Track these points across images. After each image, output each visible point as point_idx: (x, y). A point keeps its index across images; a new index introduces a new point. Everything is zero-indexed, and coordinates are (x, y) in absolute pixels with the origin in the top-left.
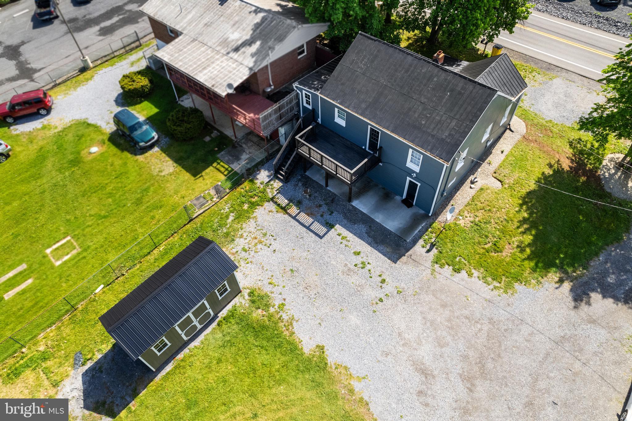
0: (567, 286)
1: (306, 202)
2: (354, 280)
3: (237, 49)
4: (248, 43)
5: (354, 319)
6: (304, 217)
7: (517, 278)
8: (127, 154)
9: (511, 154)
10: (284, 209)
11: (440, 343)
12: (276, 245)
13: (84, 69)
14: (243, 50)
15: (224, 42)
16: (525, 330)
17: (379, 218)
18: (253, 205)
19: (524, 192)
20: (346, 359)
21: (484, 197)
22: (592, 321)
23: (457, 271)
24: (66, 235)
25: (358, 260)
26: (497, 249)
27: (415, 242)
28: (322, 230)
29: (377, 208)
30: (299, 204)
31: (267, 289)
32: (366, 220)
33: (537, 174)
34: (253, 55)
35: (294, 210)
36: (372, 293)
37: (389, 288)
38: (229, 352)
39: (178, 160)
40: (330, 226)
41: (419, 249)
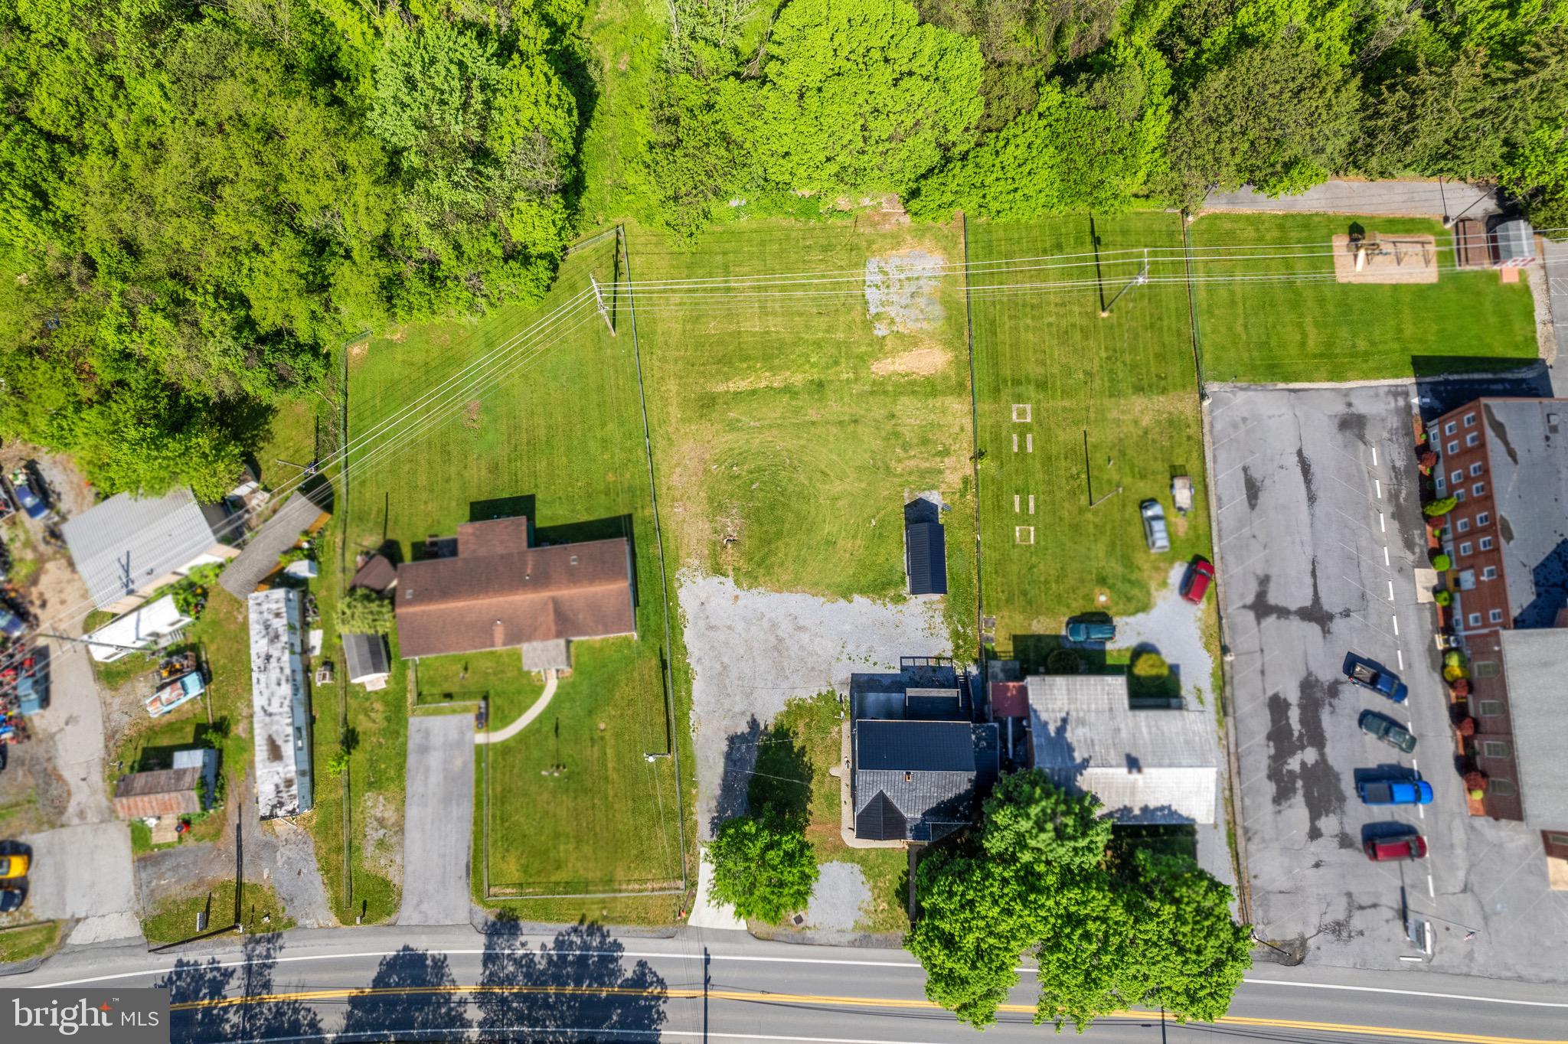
0: (762, 727)
1: (931, 674)
2: (864, 648)
3: (1065, 721)
4: (1061, 730)
5: (847, 627)
6: (923, 663)
7: (788, 713)
8: (1078, 613)
9: (839, 805)
10: (938, 658)
11: (802, 648)
12: (920, 633)
13: (1225, 650)
14: (1059, 724)
15: (1082, 722)
16: (770, 685)
17: (882, 696)
18: (958, 647)
19: (816, 778)
20: (835, 606)
21: (834, 755)
22: (743, 713)
23: (819, 695)
24: (1037, 542)
25: (872, 660)
26: (808, 726)
27: (852, 696)
28: (906, 663)
29: (888, 701)
30: (934, 669)
31: (900, 607)
32: (887, 689)
33: (815, 796)
34: (1046, 724)
35: (932, 663)
36: (850, 648)
37: (844, 657)
38: (887, 566)
39: (1039, 638)
40: (903, 669)
41: (846, 693)
